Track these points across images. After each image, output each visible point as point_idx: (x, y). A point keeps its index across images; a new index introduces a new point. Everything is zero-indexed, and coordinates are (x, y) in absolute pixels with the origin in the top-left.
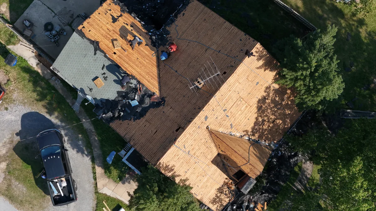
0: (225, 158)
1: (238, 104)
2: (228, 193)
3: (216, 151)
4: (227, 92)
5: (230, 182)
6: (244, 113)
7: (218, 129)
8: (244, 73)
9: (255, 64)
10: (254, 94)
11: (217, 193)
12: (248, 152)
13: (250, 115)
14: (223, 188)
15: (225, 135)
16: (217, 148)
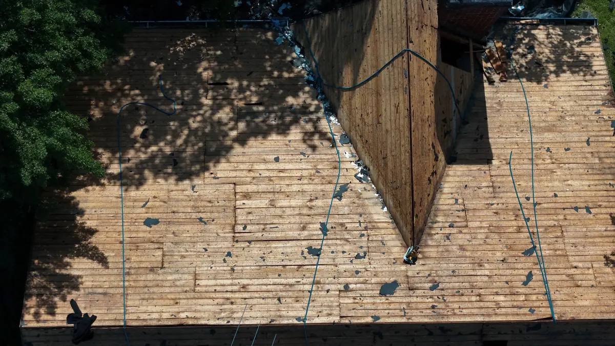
0: (446, 135)
1: (262, 227)
2: (523, 46)
3: (451, 173)
4: (257, 295)
5: (489, 65)
6: (270, 188)
7: (385, 225)
8: (156, 290)
9: (98, 278)
10: (192, 203)
11: (552, 77)
12: (374, 80)
13: (262, 166)
14: (523, 69)
15: (381, 186)
16: (441, 178)
